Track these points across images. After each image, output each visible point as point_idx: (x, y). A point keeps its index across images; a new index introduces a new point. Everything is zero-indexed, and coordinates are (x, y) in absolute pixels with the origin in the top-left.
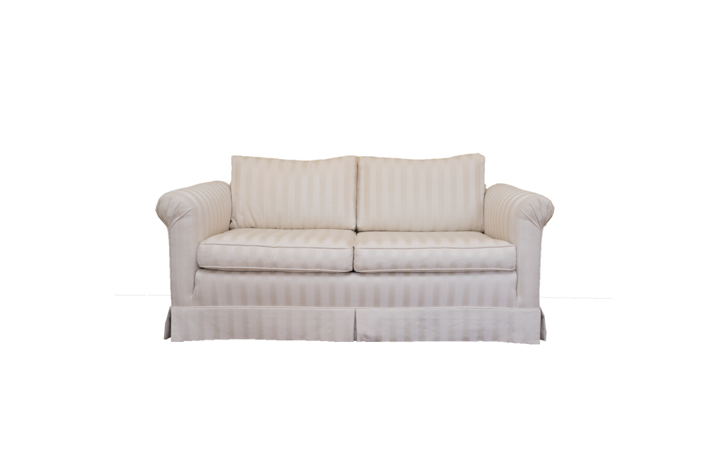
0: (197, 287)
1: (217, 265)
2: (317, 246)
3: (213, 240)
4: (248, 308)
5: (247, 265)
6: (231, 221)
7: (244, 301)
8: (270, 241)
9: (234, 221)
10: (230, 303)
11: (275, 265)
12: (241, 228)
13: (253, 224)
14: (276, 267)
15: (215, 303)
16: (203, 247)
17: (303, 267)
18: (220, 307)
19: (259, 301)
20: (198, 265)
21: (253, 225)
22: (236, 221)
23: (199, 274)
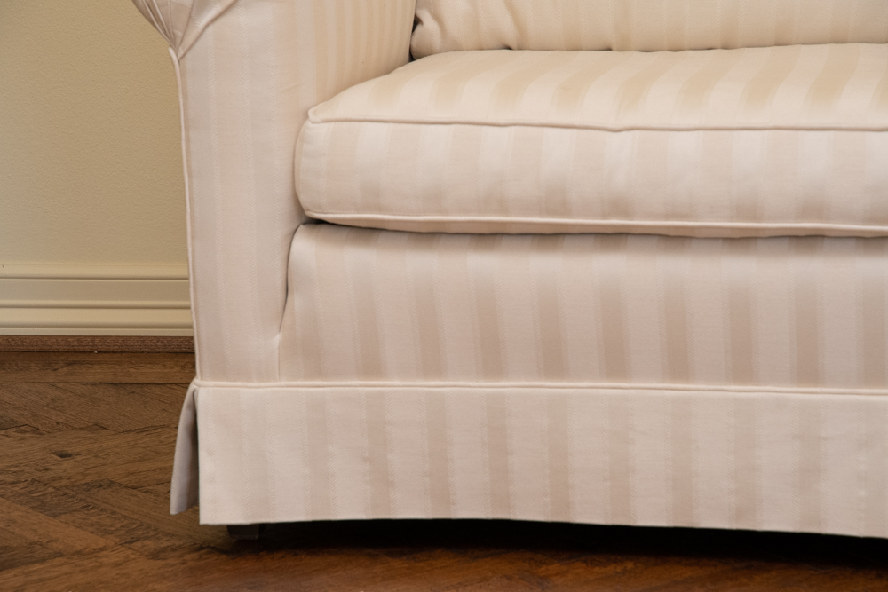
0: (296, 301)
1: (380, 209)
2: (804, 122)
3: (357, 100)
4: (508, 387)
5: (503, 209)
6: (417, 22)
7: (492, 362)
8: (599, 104)
9: (428, 22)
10: (432, 365)
11: (619, 207)
12: (456, 48)
13: (509, 32)
14: (626, 215)
15: (371, 366)
16: (319, 132)
17: (741, 213)
18: (394, 385)
19: (553, 362)
20: (299, 208)
21: (510, 35)
22: (437, 18)
23: (306, 246)
